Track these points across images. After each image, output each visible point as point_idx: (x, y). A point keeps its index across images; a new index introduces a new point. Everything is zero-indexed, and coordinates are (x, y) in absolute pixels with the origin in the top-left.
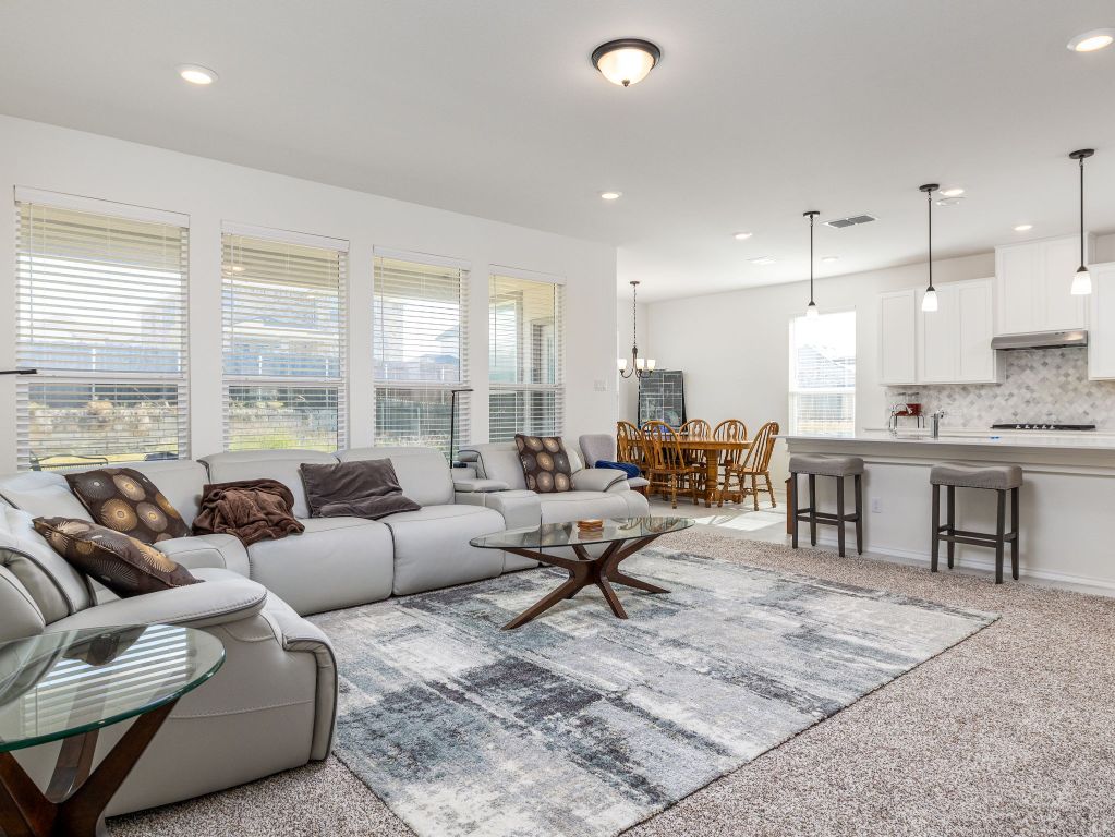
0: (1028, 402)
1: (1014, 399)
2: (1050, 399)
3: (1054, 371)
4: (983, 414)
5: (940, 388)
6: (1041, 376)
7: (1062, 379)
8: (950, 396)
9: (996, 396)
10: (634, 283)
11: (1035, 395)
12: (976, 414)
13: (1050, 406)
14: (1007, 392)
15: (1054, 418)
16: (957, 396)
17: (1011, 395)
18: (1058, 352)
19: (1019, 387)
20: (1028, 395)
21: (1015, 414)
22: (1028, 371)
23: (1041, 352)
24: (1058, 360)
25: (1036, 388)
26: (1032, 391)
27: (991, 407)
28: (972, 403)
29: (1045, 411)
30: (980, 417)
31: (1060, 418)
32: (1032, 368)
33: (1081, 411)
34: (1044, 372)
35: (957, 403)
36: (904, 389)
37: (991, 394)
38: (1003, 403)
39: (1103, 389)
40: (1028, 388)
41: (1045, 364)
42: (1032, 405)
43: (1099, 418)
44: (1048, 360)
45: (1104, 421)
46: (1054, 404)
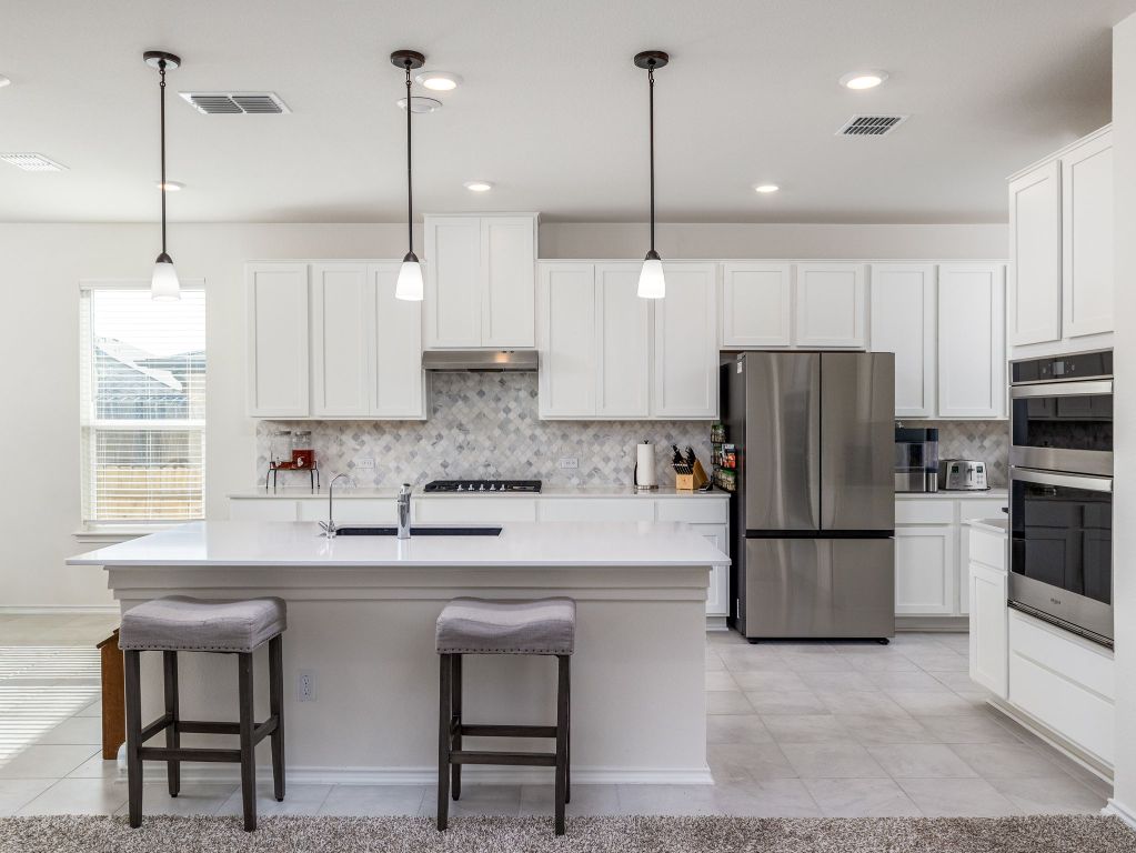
0: (461, 447)
1: (443, 443)
2: (487, 443)
3: (493, 405)
4: (404, 466)
5: (342, 426)
6: (476, 411)
7: (502, 415)
8: (356, 437)
9: (419, 439)
11: (471, 437)
12: (393, 465)
13: (487, 453)
14: (434, 433)
15: (492, 470)
16: (366, 438)
17: (440, 437)
18: (497, 377)
19: (450, 426)
20: (461, 438)
21: (445, 466)
22: (460, 402)
23: (476, 376)
24: (497, 389)
25: (470, 427)
26: (466, 432)
27: (413, 455)
28: (388, 448)
29: (482, 460)
30: (398, 470)
31: (501, 470)
32: (465, 399)
33: (524, 460)
34: (480, 405)
35: (366, 449)
36: (288, 426)
37: (413, 435)
38: (429, 448)
39: (548, 430)
40: (460, 427)
41: (481, 393)
42: (466, 451)
43: (544, 471)
44: (485, 388)
45: (549, 475)
46: (492, 451)
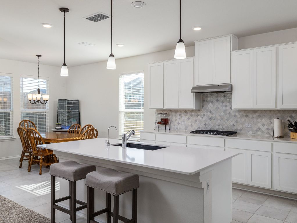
0: (210, 119)
1: (205, 117)
2: (219, 118)
3: (221, 104)
4: (193, 124)
5: (176, 111)
6: (215, 106)
7: (224, 108)
8: (180, 115)
9: (198, 116)
10: (39, 56)
11: (214, 115)
12: (190, 124)
13: (219, 121)
14: (202, 114)
15: (221, 127)
16: (182, 115)
17: (204, 115)
18: (222, 94)
19: (207, 112)
20: (211, 116)
21: (205, 125)
22: (210, 104)
23: (215, 94)
24: (223, 99)
25: (213, 112)
26: (212, 114)
27: (196, 121)
28: (189, 119)
29: (217, 123)
30: (192, 126)
31: (224, 127)
32: (212, 102)
33: (232, 124)
34: (217, 104)
35: (183, 118)
36: (161, 112)
37: (196, 114)
38: (201, 119)
39: (240, 113)
40: (210, 112)
41: (217, 100)
42: (212, 120)
43: (239, 128)
44: (219, 99)
45: (241, 130)
46: (221, 120)
